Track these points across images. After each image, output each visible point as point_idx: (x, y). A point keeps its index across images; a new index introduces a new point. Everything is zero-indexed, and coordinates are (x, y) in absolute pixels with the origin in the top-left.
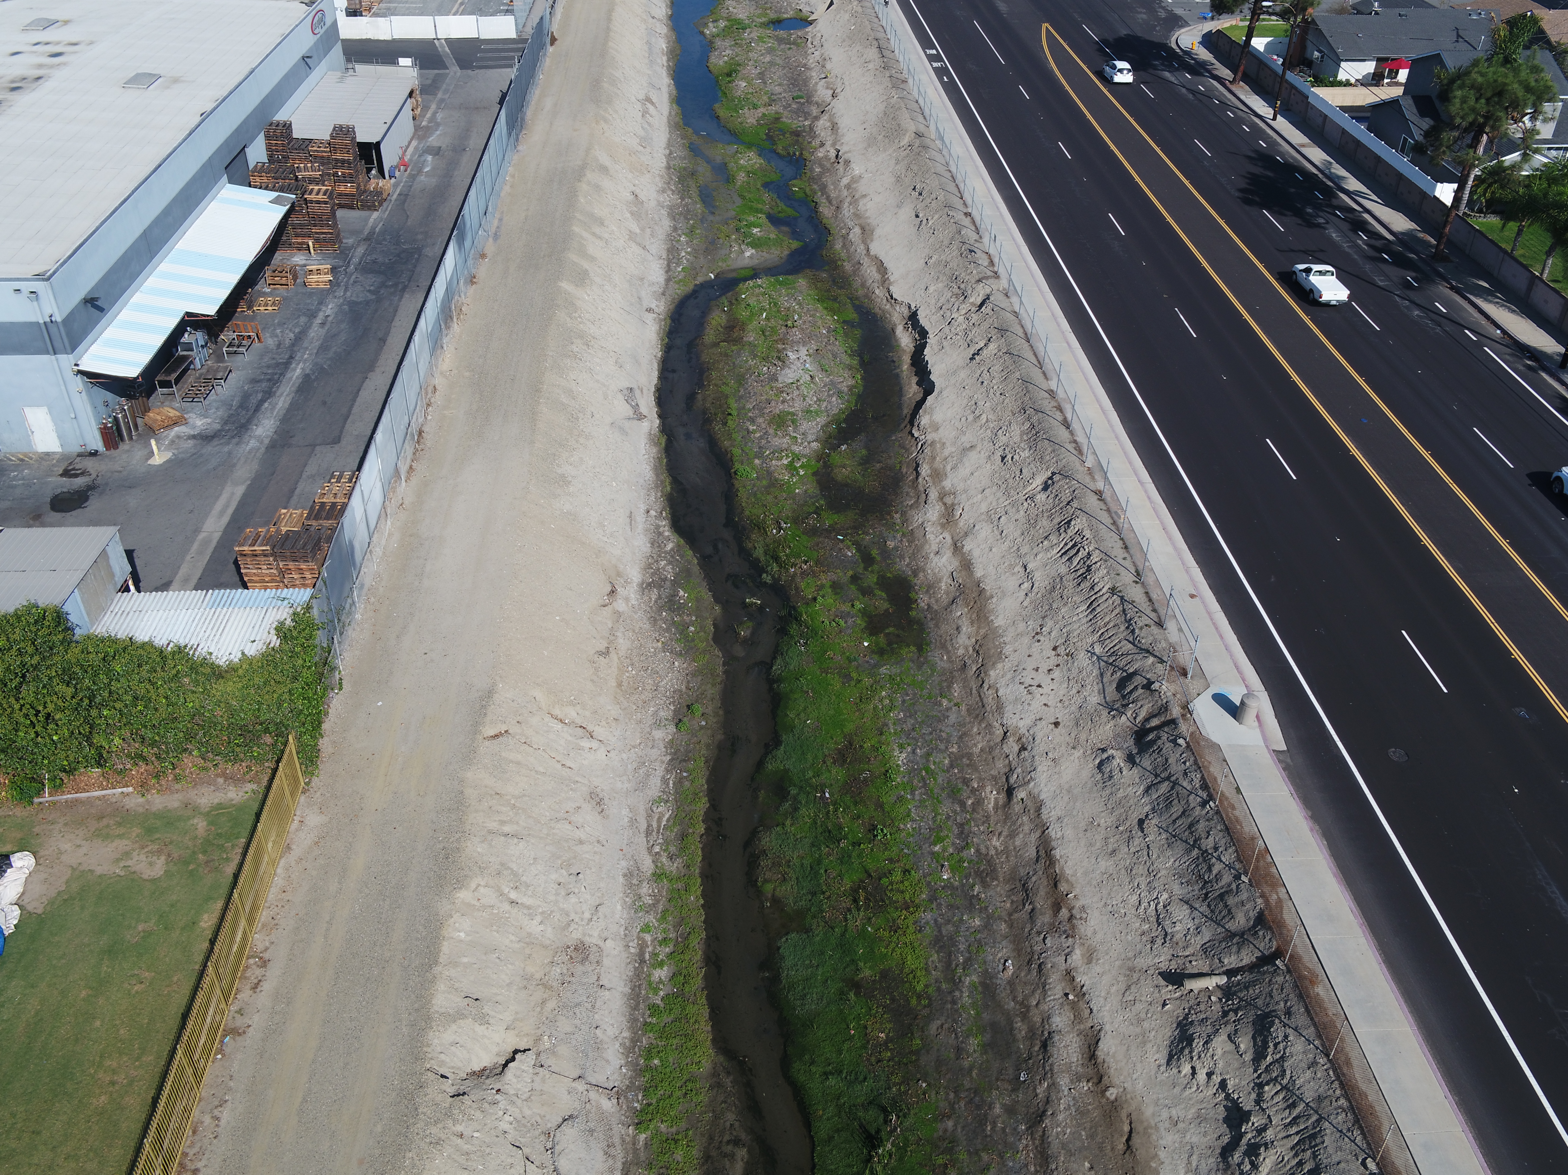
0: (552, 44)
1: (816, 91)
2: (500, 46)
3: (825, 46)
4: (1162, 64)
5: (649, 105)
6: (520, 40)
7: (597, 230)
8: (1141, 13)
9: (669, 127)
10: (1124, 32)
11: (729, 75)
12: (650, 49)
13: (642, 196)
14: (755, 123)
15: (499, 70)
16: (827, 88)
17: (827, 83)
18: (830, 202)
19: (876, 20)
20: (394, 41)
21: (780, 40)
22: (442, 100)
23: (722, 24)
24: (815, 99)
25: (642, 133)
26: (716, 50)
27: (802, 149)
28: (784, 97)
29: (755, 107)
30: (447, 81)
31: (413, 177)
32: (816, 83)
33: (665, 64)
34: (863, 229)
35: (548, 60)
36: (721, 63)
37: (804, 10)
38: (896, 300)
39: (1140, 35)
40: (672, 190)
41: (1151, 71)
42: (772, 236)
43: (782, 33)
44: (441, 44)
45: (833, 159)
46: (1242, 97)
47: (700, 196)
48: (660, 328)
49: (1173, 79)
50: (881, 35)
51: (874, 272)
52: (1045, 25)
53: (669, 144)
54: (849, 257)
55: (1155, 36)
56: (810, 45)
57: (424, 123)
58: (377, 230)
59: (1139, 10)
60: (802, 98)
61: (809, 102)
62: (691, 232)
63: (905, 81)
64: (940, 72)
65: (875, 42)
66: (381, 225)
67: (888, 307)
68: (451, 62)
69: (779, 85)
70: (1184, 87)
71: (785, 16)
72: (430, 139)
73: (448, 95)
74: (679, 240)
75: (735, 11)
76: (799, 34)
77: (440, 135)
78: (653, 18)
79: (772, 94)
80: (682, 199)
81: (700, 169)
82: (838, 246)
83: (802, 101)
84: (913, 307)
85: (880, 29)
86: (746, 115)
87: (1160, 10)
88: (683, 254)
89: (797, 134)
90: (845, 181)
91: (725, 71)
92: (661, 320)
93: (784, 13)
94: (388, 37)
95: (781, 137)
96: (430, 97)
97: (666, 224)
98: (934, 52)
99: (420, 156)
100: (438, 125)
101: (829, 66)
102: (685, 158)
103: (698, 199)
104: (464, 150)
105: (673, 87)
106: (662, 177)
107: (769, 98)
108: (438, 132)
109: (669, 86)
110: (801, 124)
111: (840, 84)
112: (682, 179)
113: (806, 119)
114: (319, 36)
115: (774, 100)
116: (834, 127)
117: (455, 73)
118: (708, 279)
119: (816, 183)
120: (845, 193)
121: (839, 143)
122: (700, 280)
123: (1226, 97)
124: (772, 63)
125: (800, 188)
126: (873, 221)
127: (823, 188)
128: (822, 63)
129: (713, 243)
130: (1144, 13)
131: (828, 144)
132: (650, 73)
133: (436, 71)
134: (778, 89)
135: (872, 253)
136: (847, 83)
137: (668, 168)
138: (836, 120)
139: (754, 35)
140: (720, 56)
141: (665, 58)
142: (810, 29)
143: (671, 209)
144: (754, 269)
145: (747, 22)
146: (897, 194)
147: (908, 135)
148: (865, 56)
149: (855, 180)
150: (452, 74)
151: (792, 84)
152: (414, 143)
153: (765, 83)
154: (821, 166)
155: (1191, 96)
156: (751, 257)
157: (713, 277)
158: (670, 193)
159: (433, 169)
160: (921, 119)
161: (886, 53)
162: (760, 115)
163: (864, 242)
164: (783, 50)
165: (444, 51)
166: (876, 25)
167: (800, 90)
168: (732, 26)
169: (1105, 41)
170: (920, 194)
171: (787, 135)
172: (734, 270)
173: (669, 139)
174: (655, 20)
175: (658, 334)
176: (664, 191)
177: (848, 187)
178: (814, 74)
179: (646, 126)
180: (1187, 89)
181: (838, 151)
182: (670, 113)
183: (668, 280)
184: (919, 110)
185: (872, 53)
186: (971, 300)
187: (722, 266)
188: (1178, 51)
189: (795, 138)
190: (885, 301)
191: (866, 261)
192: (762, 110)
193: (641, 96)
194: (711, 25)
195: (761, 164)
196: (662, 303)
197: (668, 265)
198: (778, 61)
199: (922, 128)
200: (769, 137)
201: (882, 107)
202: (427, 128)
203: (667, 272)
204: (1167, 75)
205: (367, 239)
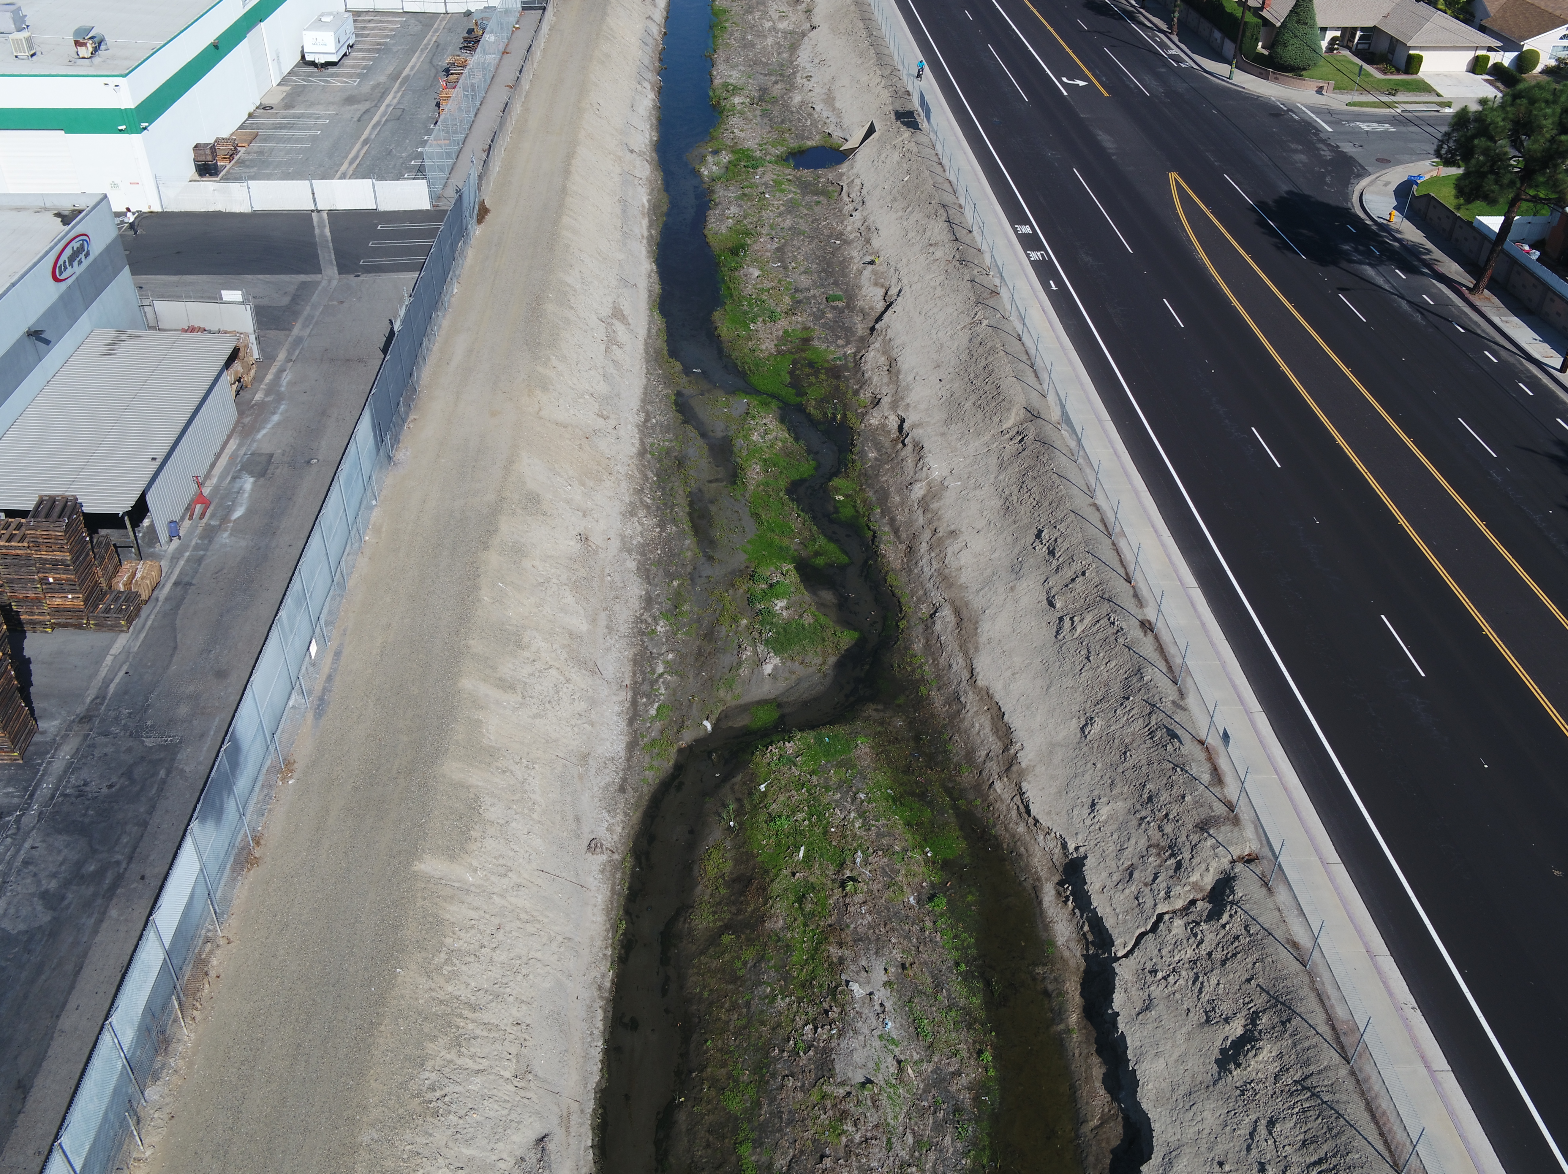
0: (480, 221)
1: (860, 288)
2: (406, 226)
3: (869, 203)
4: (1356, 250)
5: (619, 327)
6: (435, 215)
7: (507, 668)
8: (1296, 151)
9: (647, 362)
10: (1284, 188)
11: (734, 252)
12: (624, 211)
13: (597, 539)
14: (773, 351)
15: (394, 276)
16: (876, 284)
17: (875, 273)
18: (896, 532)
19: (939, 169)
20: (255, 215)
21: (805, 187)
22: (299, 340)
23: (725, 157)
24: (860, 303)
25: (602, 388)
26: (716, 205)
27: (845, 407)
28: (814, 296)
29: (773, 317)
30: (315, 298)
31: (210, 534)
32: (860, 272)
33: (646, 233)
34: (957, 612)
35: (470, 253)
36: (723, 230)
37: (834, 135)
38: (1036, 821)
39: (1307, 192)
40: (648, 507)
41: (1344, 264)
42: (808, 620)
43: (806, 174)
44: (321, 220)
45: (894, 434)
46: (1496, 320)
47: (690, 514)
48: (613, 890)
49: (1380, 281)
50: (949, 199)
51: (987, 730)
52: (1173, 176)
53: (646, 400)
54: (938, 677)
55: (1327, 195)
56: (845, 198)
57: (258, 397)
58: (112, 688)
59: (1293, 146)
60: (839, 299)
61: (850, 307)
62: (673, 612)
63: (994, 293)
64: (1044, 270)
65: (941, 211)
66: (121, 674)
67: (1021, 829)
68: (327, 257)
69: (805, 272)
70: (1403, 298)
71: (810, 143)
72: (259, 436)
73: (308, 330)
74: (654, 631)
75: (742, 135)
76: (831, 176)
77: (278, 424)
78: (632, 151)
79: (797, 290)
80: (662, 525)
81: (691, 452)
82: (918, 646)
83: (840, 304)
84: (1071, 847)
85: (946, 186)
86: (761, 335)
87: (1321, 146)
88: (660, 669)
89: (835, 372)
90: (919, 491)
91: (730, 245)
92: (615, 868)
93: (808, 138)
94: (245, 208)
95: (813, 379)
96: (281, 334)
97: (635, 590)
98: (1027, 229)
99: (234, 478)
100: (280, 398)
101: (876, 243)
102: (668, 429)
103: (686, 526)
104: (309, 462)
105: (655, 277)
106: (629, 477)
107: (793, 297)
108: (276, 418)
109: (649, 276)
110: (840, 353)
111: (894, 281)
112: (663, 477)
113: (848, 343)
114: (70, 281)
115: (800, 302)
116: (892, 367)
117: (330, 281)
118: (701, 734)
119: (871, 486)
120: (920, 519)
121: (902, 404)
122: (688, 737)
123: (1470, 318)
124: (795, 231)
125: (847, 496)
126: (977, 602)
127: (884, 497)
128: (867, 233)
129: (709, 636)
130: (1301, 152)
131: (886, 401)
132: (621, 256)
133: (302, 278)
134: (805, 281)
135: (979, 683)
136: (905, 281)
137: (642, 453)
138: (894, 354)
139: (769, 178)
140: (723, 218)
141: (645, 222)
142: (844, 168)
143: (643, 554)
144: (779, 705)
145: (758, 154)
146: (1009, 539)
147: (1014, 411)
148: (928, 234)
149: (935, 492)
150: (324, 283)
151: (824, 271)
152: (232, 445)
153: (786, 268)
154: (878, 446)
155: (1418, 317)
156: (773, 676)
157: (709, 727)
158: (642, 513)
159: (250, 512)
160: (1030, 378)
161: (961, 233)
162: (780, 333)
163: (963, 647)
164: (809, 206)
165: (323, 235)
166: (940, 180)
167: (836, 283)
168: (739, 160)
169: (1261, 204)
170: (1051, 553)
171: (822, 377)
172: (745, 708)
173: (646, 388)
174: (634, 155)
175: (608, 913)
176: (633, 514)
177: (924, 504)
178: (855, 254)
179: (611, 370)
180: (1409, 302)
181: (903, 421)
182: (649, 330)
183: (631, 746)
184: (1024, 358)
185: (938, 230)
186: (1193, 878)
187: (728, 698)
188: (1369, 222)
189: (834, 382)
190: (1014, 813)
191: (970, 699)
192: (783, 323)
193: (606, 311)
194: (710, 159)
195: (784, 441)
196: (620, 817)
197: (634, 703)
198: (804, 226)
199: (1036, 402)
200: (796, 384)
201: (963, 338)
202: (262, 405)
203: (631, 722)
204: (1369, 271)
205: (86, 718)
